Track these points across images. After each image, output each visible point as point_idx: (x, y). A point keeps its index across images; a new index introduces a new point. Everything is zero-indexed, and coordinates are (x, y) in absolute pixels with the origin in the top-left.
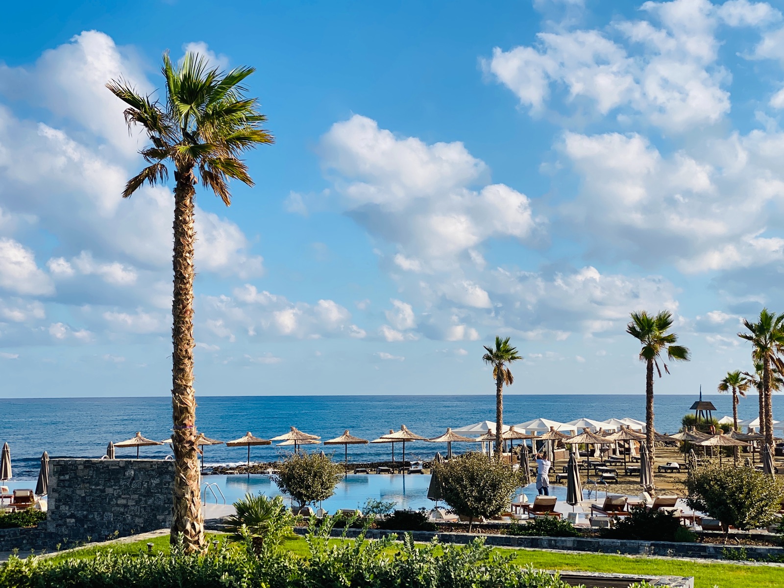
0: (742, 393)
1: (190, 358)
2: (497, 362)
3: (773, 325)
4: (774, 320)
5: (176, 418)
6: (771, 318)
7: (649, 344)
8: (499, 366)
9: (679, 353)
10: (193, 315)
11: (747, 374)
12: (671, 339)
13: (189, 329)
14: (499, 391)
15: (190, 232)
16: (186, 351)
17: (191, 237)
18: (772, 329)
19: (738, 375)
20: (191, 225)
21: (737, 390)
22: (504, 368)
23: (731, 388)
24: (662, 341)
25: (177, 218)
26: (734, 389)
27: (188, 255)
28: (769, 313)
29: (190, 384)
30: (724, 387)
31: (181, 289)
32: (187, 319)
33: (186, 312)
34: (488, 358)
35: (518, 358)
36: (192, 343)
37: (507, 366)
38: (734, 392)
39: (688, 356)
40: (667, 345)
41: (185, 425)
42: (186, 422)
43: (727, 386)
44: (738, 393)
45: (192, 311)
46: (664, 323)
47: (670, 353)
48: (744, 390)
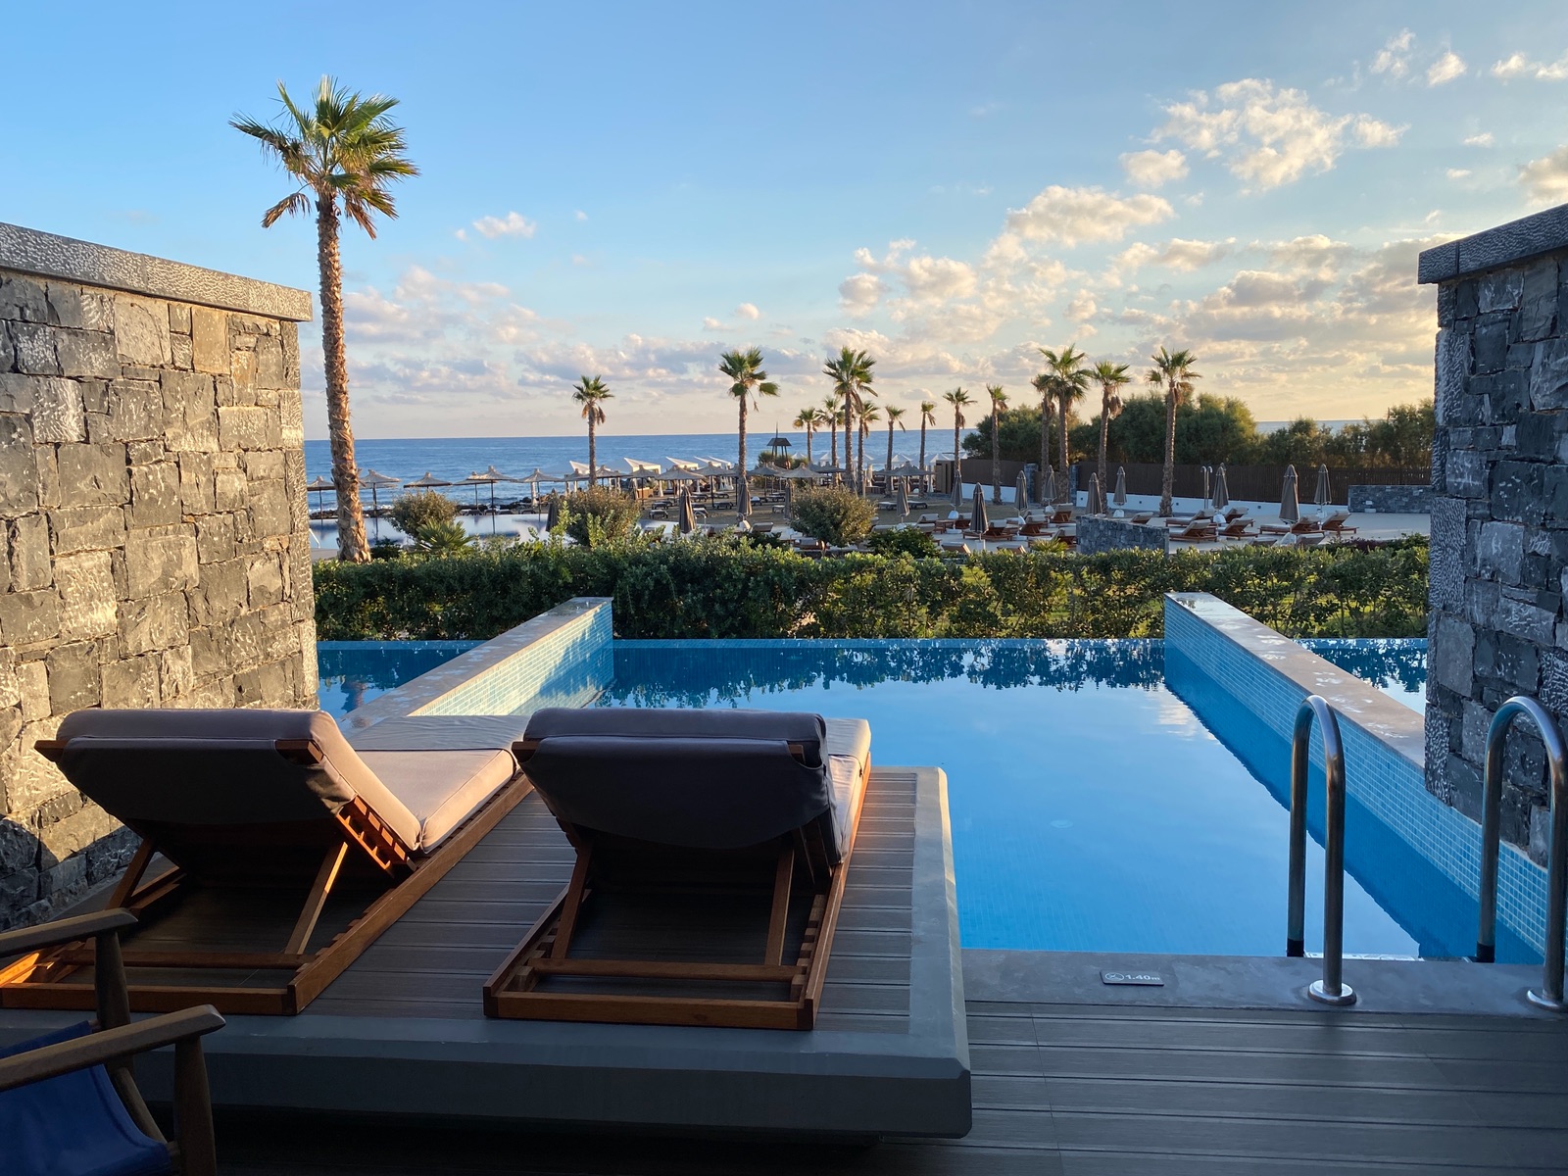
0: (815, 430)
1: (345, 393)
2: (588, 400)
3: (855, 361)
4: (856, 356)
5: (335, 453)
6: (852, 355)
7: (742, 382)
8: (590, 405)
9: (769, 389)
10: (345, 349)
11: (821, 411)
12: (761, 376)
13: (342, 364)
14: (591, 429)
15: (336, 265)
16: (341, 385)
17: (337, 270)
18: (852, 366)
19: (812, 411)
20: (337, 258)
21: (811, 426)
22: (596, 407)
23: (806, 424)
24: (754, 377)
25: (322, 250)
26: (809, 425)
27: (336, 288)
28: (851, 350)
29: (347, 419)
30: (799, 424)
31: (333, 324)
32: (339, 354)
33: (337, 347)
34: (579, 397)
35: (609, 396)
36: (346, 378)
37: (598, 404)
38: (809, 428)
39: (777, 392)
40: (759, 382)
41: (345, 459)
42: (347, 456)
43: (802, 423)
44: (812, 430)
45: (344, 346)
46: (755, 361)
47: (761, 390)
48: (818, 425)
